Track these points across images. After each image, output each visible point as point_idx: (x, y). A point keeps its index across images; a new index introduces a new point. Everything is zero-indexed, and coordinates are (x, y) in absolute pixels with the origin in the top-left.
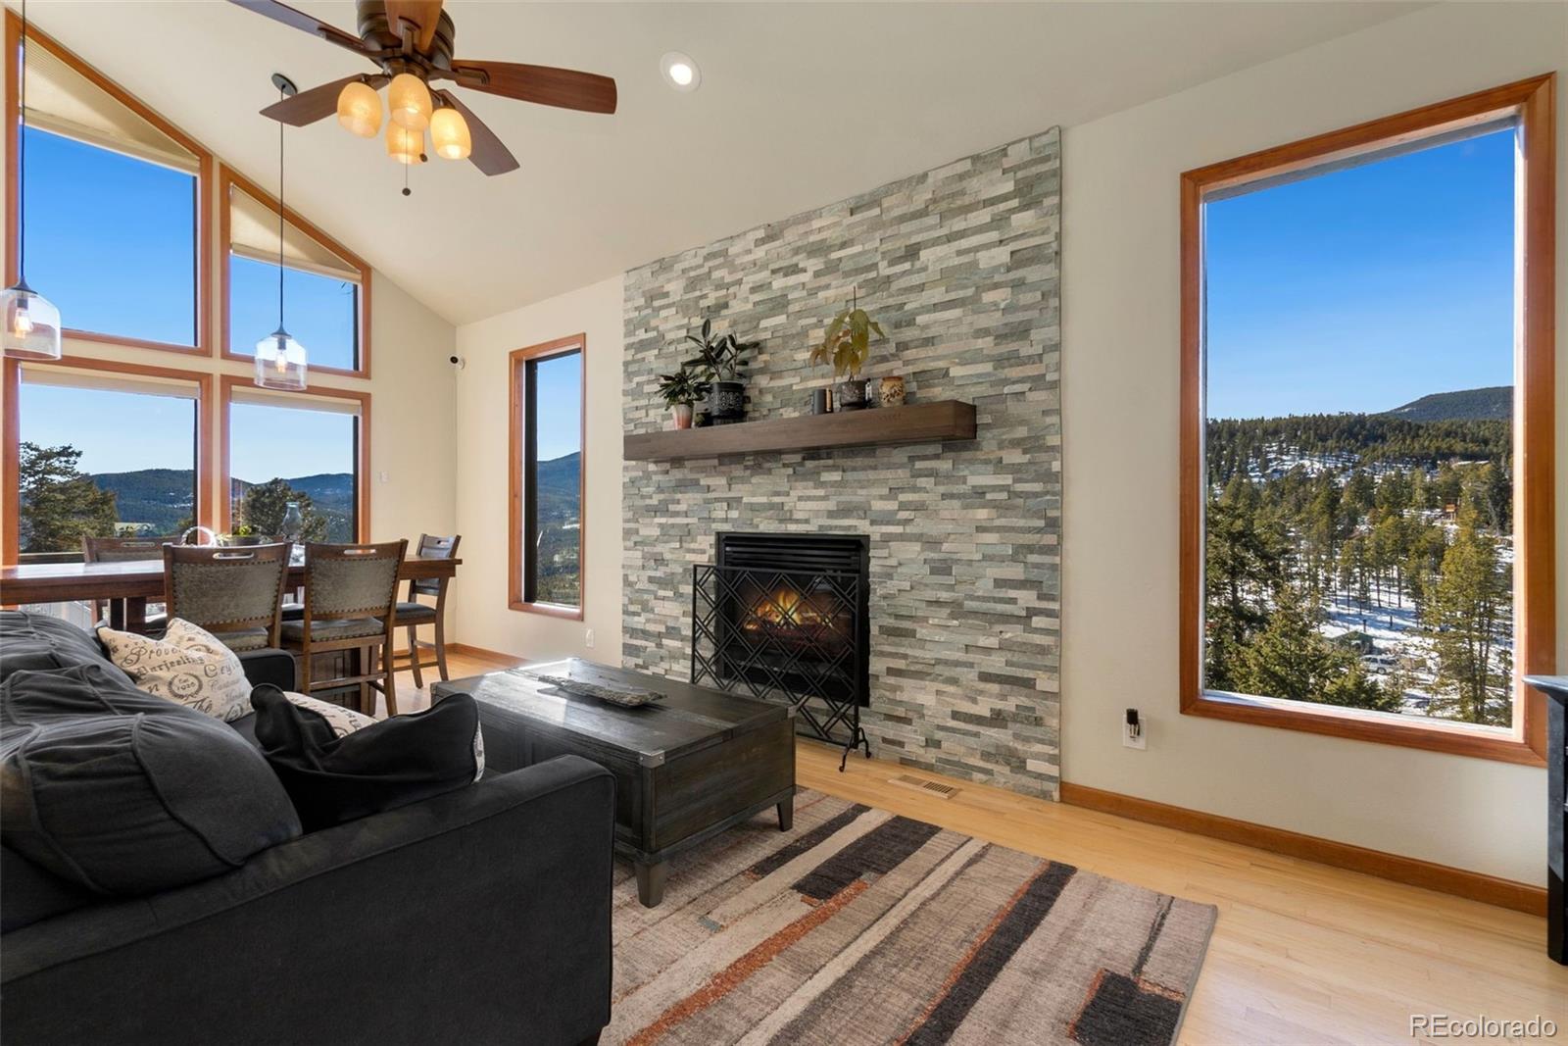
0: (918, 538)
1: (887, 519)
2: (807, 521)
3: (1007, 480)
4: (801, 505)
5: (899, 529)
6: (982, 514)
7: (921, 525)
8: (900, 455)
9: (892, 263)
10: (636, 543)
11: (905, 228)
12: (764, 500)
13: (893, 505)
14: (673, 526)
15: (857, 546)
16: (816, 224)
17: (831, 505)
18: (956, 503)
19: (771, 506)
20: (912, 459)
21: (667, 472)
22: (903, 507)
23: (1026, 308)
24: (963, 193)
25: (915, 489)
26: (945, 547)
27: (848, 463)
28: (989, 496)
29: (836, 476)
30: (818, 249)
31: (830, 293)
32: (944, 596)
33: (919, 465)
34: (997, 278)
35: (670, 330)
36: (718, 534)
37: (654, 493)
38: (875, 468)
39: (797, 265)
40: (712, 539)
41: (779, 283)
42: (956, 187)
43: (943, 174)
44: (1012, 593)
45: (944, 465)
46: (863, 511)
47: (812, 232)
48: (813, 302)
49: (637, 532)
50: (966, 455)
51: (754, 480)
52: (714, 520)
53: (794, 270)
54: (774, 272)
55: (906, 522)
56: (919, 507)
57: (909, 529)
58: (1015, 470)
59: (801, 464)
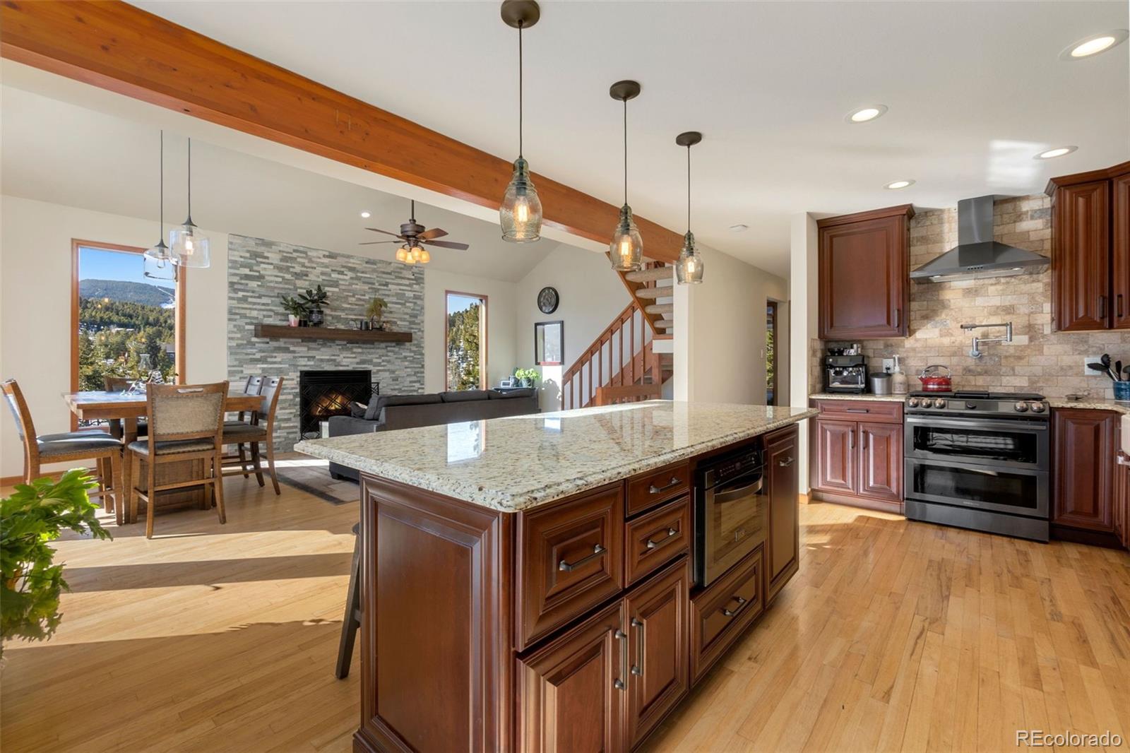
0: (388, 370)
1: (379, 364)
2: (348, 366)
3: (412, 354)
4: (344, 360)
5: (382, 368)
6: (406, 363)
7: (389, 367)
8: (383, 345)
9: (380, 285)
10: (241, 378)
11: (384, 276)
12: (328, 357)
13: (380, 361)
14: (271, 368)
15: (366, 375)
16: (352, 260)
17: (357, 360)
18: (399, 360)
19: (332, 360)
20: (387, 347)
21: (268, 343)
22: (383, 361)
23: (418, 310)
24: (401, 273)
25: (387, 356)
26: (397, 373)
27: (365, 346)
28: (408, 359)
29: (360, 350)
30: (352, 269)
31: (358, 287)
32: (397, 387)
33: (389, 349)
34: (411, 300)
35: (269, 276)
36: (301, 372)
37: (257, 352)
38: (373, 348)
39: (343, 272)
40: (299, 374)
41: (334, 276)
42: (399, 270)
43: (396, 265)
44: (414, 384)
45: (396, 349)
46: (370, 362)
47: (350, 263)
48: (350, 288)
49: (242, 372)
50: (402, 347)
51: (322, 349)
52: (298, 366)
53: (341, 273)
54: (332, 270)
55: (384, 366)
56: (389, 362)
57: (385, 368)
58: (414, 352)
59: (346, 345)
